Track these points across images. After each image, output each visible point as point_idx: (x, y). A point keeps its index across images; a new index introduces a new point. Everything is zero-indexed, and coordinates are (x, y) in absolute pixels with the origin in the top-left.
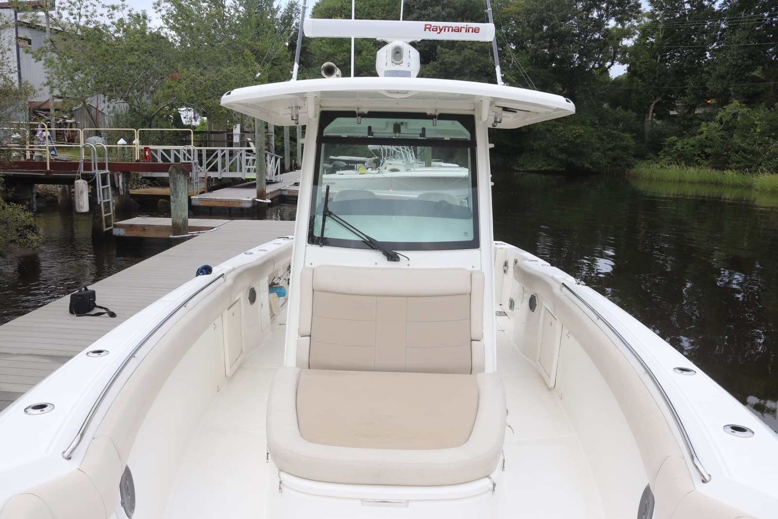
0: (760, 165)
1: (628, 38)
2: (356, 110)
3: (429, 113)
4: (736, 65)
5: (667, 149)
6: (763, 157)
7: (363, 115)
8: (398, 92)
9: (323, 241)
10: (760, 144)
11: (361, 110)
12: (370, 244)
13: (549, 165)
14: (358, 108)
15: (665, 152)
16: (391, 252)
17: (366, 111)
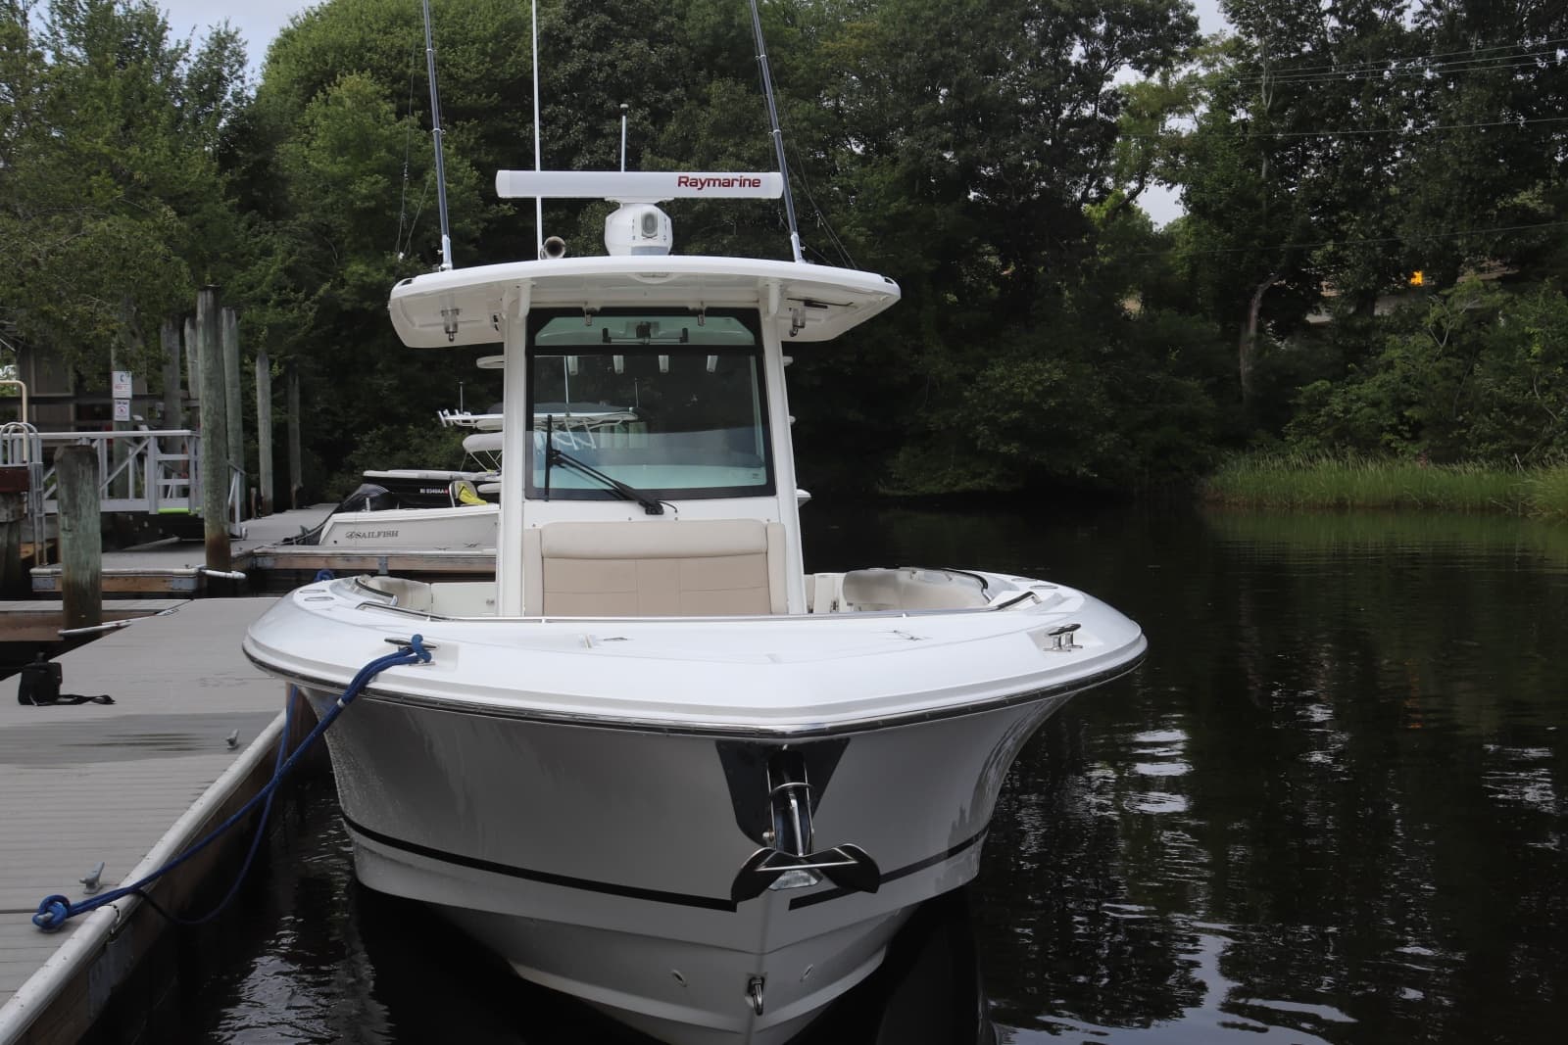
0: (1549, 443)
1: (1181, 113)
2: (582, 306)
3: (691, 306)
4: (1468, 179)
5: (1303, 416)
6: (1555, 421)
7: (593, 313)
8: (654, 276)
9: (546, 494)
10: (1545, 389)
11: (590, 306)
12: (621, 493)
13: (975, 476)
14: (586, 303)
15: (1300, 424)
16: (652, 503)
17: (597, 307)
